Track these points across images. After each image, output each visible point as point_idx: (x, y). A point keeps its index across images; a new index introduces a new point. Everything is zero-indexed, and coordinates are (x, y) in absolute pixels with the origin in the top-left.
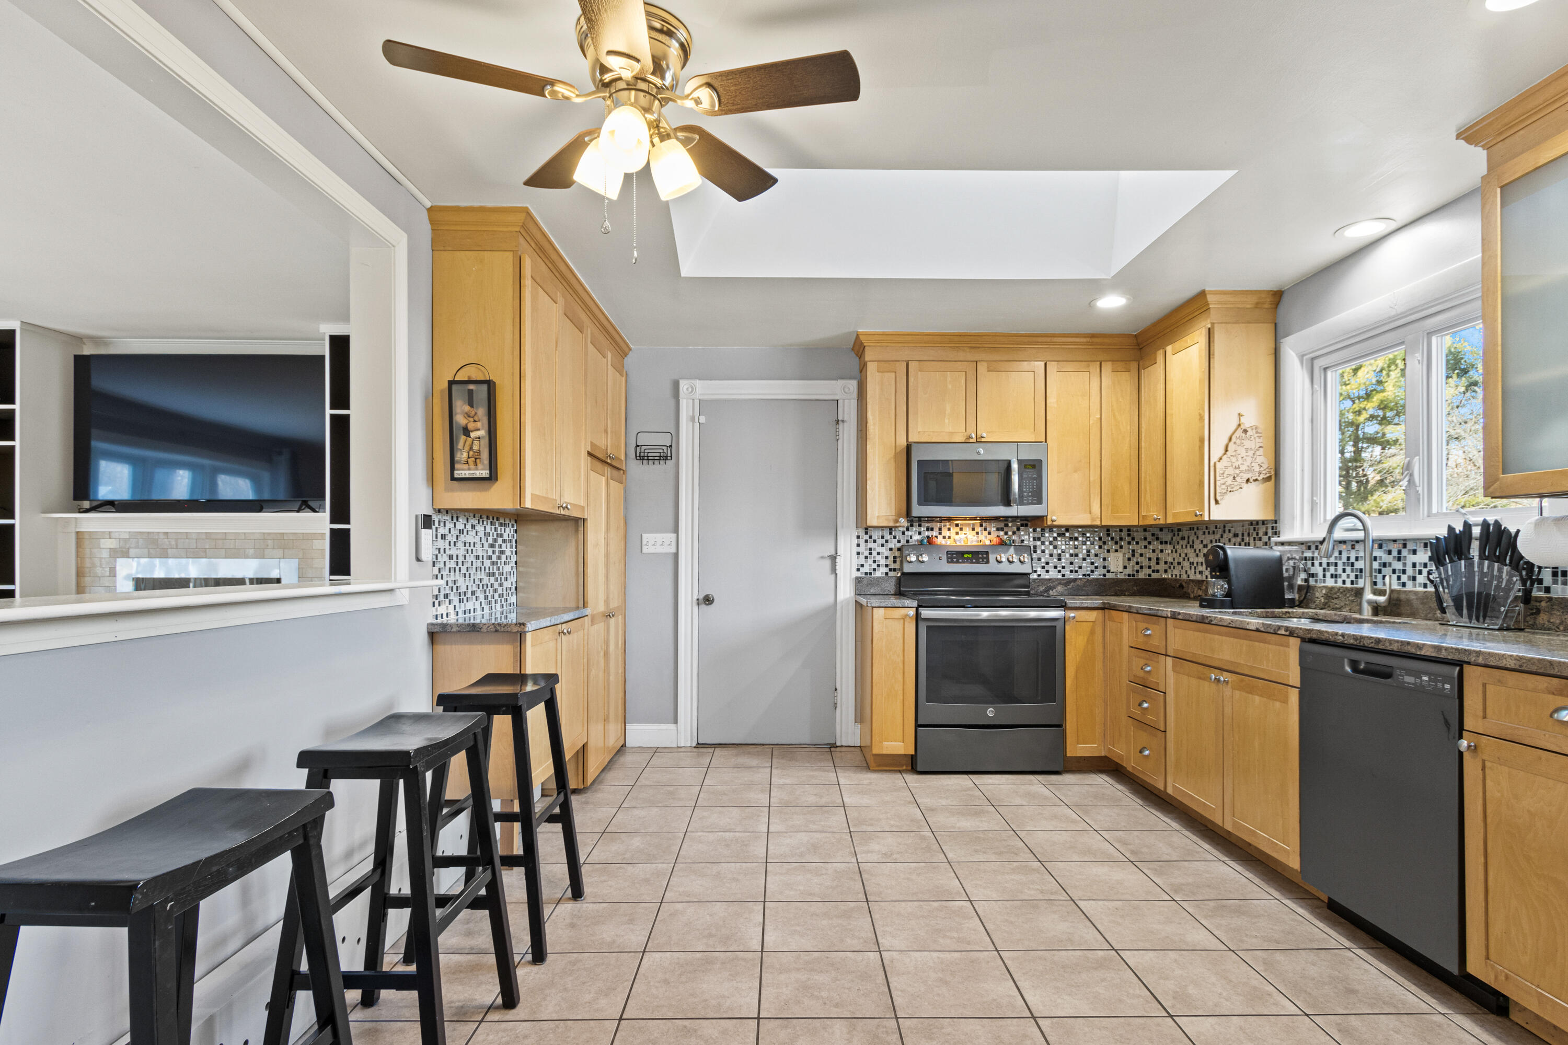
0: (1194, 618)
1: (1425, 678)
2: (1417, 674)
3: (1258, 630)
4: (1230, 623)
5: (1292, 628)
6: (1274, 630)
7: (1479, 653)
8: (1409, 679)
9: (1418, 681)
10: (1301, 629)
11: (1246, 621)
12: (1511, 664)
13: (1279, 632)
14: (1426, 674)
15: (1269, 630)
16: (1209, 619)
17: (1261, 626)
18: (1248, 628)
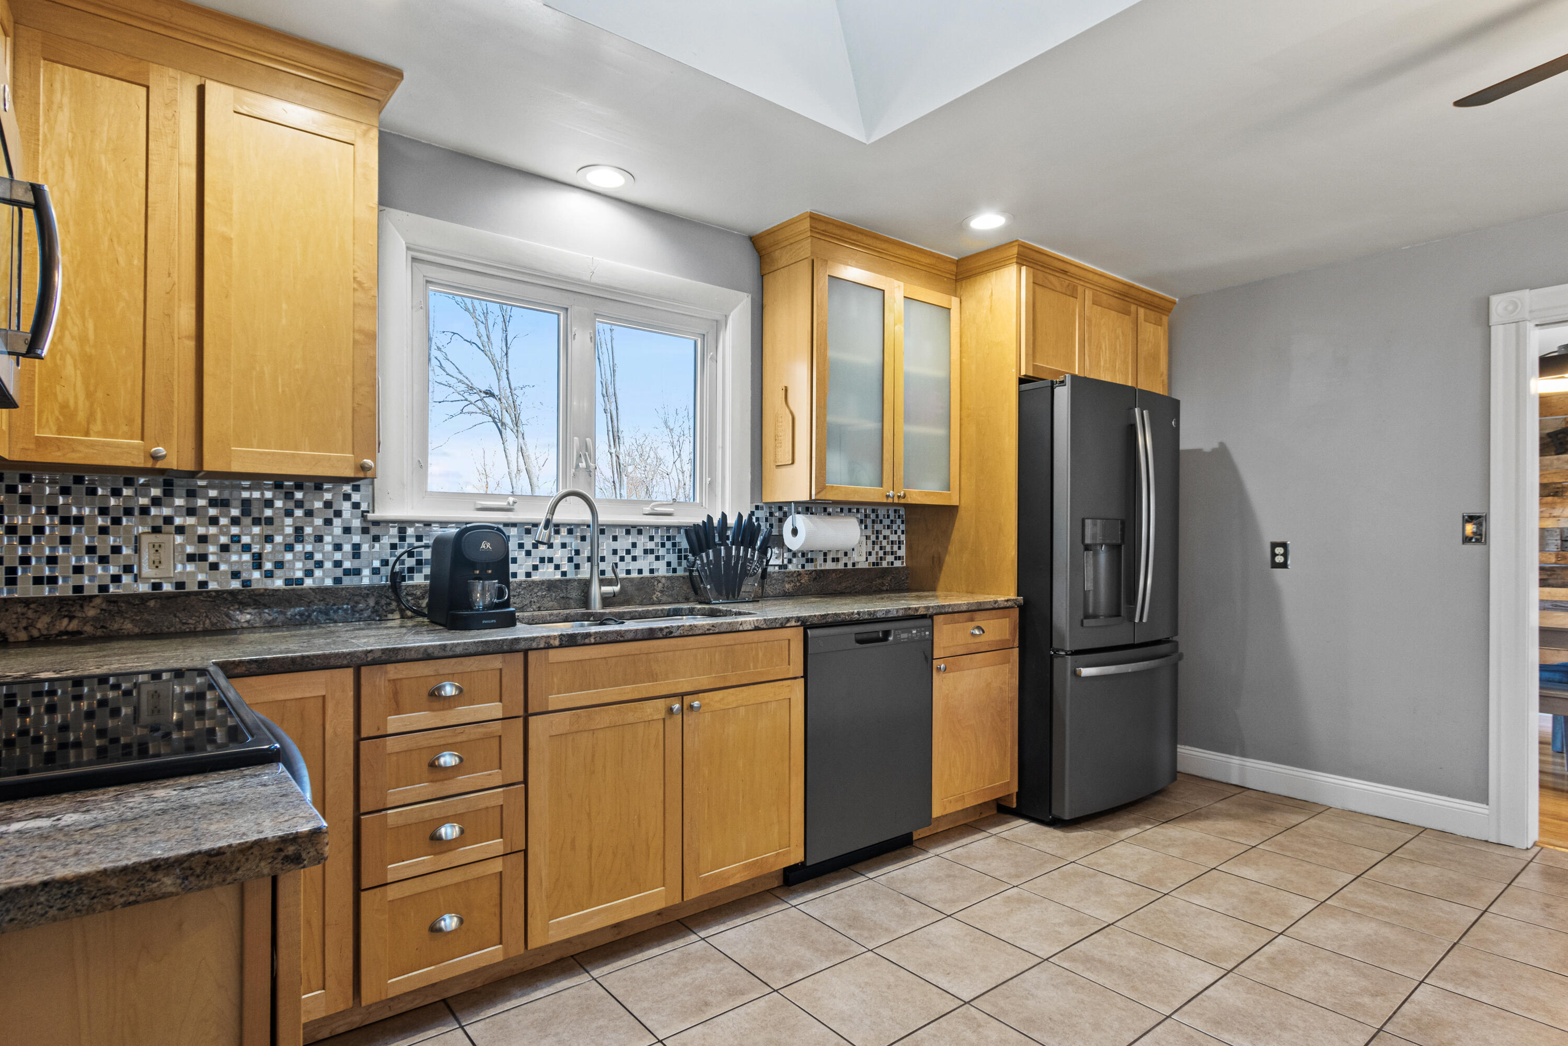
0: (630, 636)
1: (914, 632)
2: (908, 630)
3: (757, 629)
4: (708, 630)
5: (805, 617)
6: (781, 624)
7: (950, 606)
8: (904, 636)
9: (910, 635)
10: (815, 616)
11: (738, 622)
12: (964, 608)
13: (788, 625)
14: (914, 628)
15: (774, 625)
16: (666, 631)
17: (763, 622)
18: (741, 628)
